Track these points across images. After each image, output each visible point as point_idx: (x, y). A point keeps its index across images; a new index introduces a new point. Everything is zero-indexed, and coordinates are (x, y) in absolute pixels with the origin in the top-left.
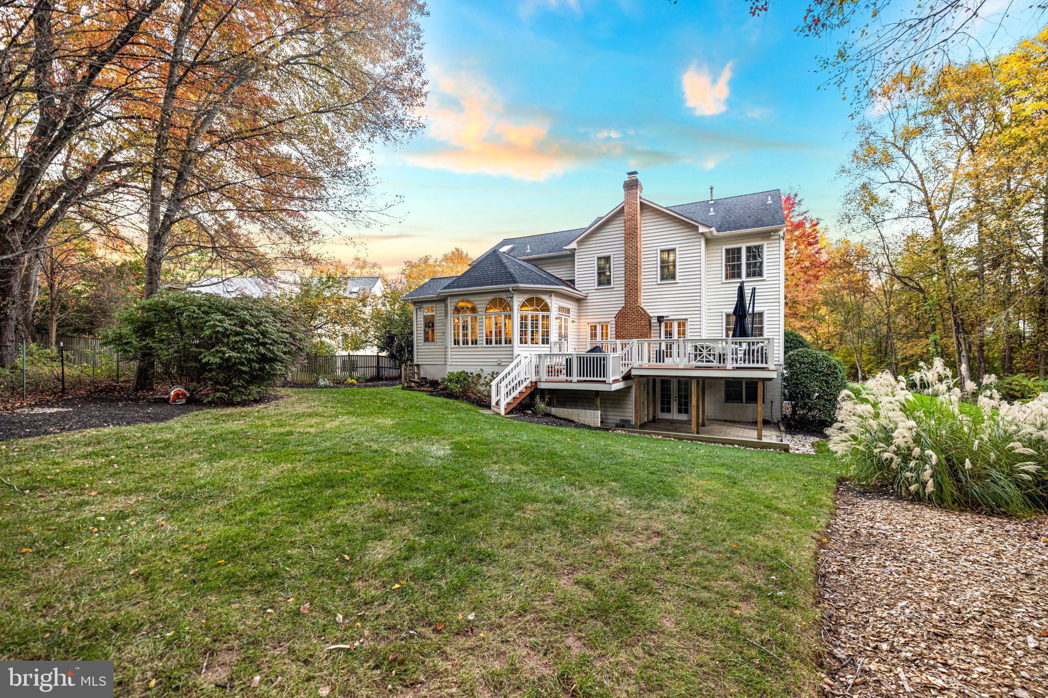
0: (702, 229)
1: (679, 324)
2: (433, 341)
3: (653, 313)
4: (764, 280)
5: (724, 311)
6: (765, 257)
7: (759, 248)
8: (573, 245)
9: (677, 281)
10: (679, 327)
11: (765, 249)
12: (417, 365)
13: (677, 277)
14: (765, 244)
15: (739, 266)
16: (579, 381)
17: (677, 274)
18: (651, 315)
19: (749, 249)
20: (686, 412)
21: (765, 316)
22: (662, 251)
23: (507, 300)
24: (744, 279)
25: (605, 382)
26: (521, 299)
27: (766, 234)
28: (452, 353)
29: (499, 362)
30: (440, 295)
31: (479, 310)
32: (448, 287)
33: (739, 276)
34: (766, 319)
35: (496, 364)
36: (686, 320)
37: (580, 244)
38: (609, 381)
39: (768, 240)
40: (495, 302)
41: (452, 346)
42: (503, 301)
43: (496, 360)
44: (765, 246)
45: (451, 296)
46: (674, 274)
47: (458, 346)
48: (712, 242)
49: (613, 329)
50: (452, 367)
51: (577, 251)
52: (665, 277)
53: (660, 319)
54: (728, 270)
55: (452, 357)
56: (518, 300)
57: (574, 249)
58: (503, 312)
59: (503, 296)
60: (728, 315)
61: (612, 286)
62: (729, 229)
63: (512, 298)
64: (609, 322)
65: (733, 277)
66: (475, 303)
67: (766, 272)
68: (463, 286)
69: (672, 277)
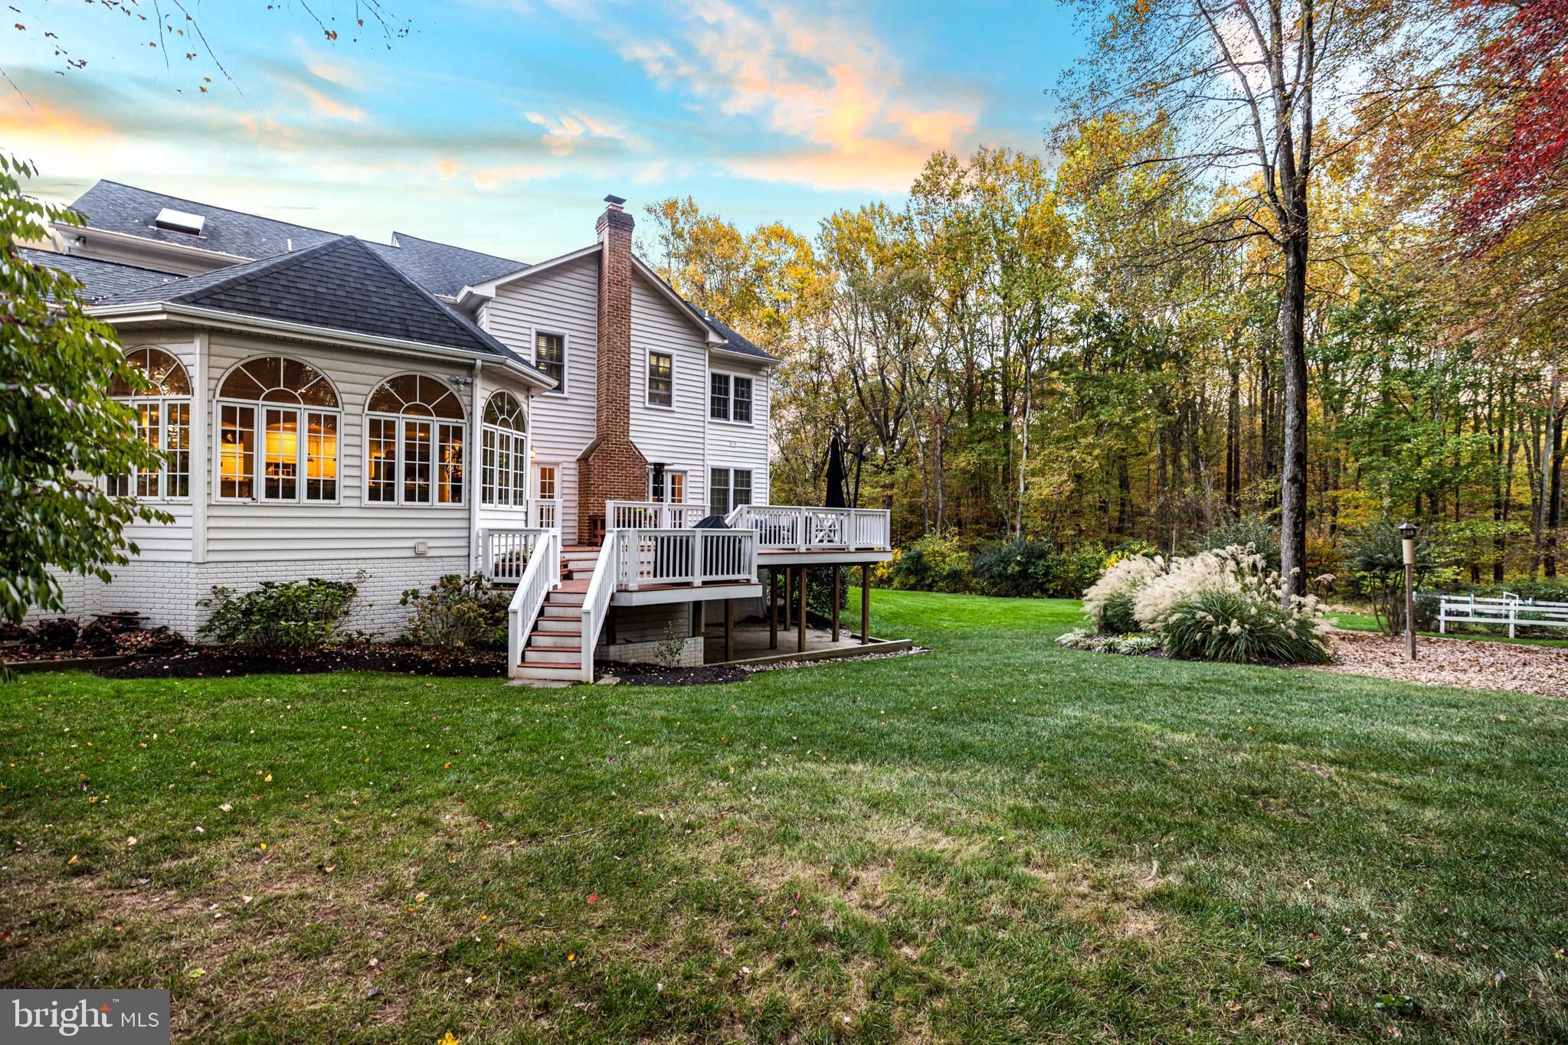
0: (713, 338)
1: (673, 478)
4: (752, 427)
5: (712, 463)
6: (754, 397)
7: (749, 382)
8: (488, 290)
9: (674, 408)
10: (673, 483)
11: (754, 388)
13: (674, 403)
14: (754, 379)
15: (726, 402)
16: (705, 584)
17: (674, 398)
18: (647, 460)
19: (737, 379)
21: (754, 476)
22: (652, 353)
23: (453, 388)
24: (732, 421)
25: (748, 582)
26: (487, 394)
27: (756, 367)
28: (213, 523)
29: (421, 549)
30: (164, 317)
31: (346, 398)
32: (208, 301)
33: (726, 416)
34: (754, 480)
35: (411, 553)
36: (685, 472)
37: (501, 292)
38: (754, 579)
39: (757, 374)
40: (403, 385)
41: (217, 496)
42: (432, 388)
43: (411, 544)
44: (754, 383)
45: (212, 332)
46: (670, 396)
47: (248, 500)
48: (715, 360)
49: (566, 478)
50: (212, 569)
51: (490, 304)
52: (653, 398)
53: (659, 468)
54: (713, 404)
55: (213, 534)
56: (482, 394)
57: (485, 300)
58: (435, 418)
59: (442, 376)
60: (714, 470)
61: (566, 395)
62: (724, 346)
63: (471, 385)
64: (557, 464)
65: (719, 416)
66: (331, 376)
67: (754, 417)
68: (284, 314)
69: (667, 400)
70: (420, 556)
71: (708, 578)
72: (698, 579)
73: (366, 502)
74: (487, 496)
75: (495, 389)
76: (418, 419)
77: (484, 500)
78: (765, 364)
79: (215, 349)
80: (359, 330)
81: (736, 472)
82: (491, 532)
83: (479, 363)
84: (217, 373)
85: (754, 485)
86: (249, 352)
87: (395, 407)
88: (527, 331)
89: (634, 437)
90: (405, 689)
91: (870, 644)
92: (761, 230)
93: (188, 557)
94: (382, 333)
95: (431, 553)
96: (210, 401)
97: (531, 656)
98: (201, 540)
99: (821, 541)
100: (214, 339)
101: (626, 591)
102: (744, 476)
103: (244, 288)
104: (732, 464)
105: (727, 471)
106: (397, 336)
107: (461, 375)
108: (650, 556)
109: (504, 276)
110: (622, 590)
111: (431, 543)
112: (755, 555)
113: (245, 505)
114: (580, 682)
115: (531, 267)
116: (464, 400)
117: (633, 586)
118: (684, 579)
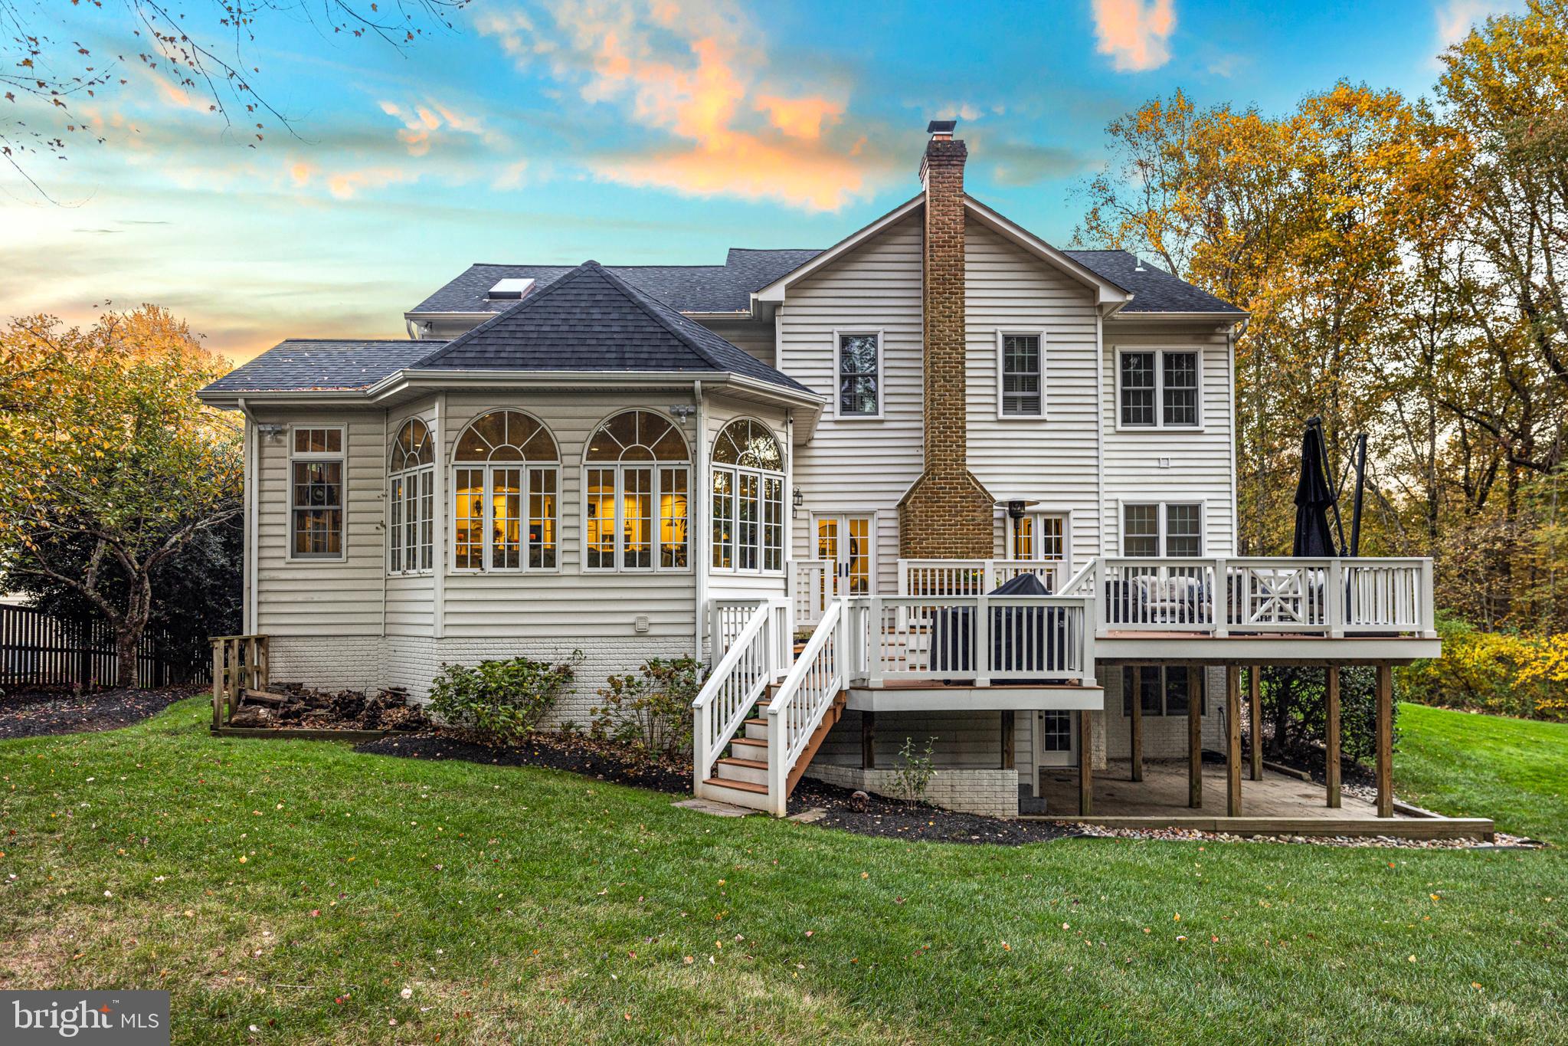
0: (1106, 296)
1: (1047, 523)
2: (336, 550)
3: (1002, 493)
4: (1200, 433)
5: (1122, 497)
6: (1202, 381)
7: (1192, 358)
8: (776, 293)
9: (1044, 416)
10: (1047, 530)
11: (1201, 364)
12: (261, 640)
13: (1045, 408)
14: (1200, 350)
15: (1149, 396)
16: (998, 683)
17: (1045, 400)
18: (998, 498)
19: (1168, 358)
20: (1065, 745)
21: (1205, 513)
22: (1008, 338)
23: (674, 422)
24: (1160, 426)
25: (1078, 685)
26: (718, 425)
27: (1205, 331)
28: (450, 596)
29: (641, 625)
30: (406, 385)
31: (565, 448)
32: (441, 362)
33: (1150, 419)
34: (1205, 521)
35: (630, 631)
36: (1067, 513)
37: (792, 292)
38: (1089, 679)
39: (1207, 342)
40: (622, 425)
41: (453, 568)
42: (653, 424)
43: (631, 619)
44: (1201, 357)
45: (449, 393)
46: (1037, 399)
47: (477, 570)
48: (1114, 332)
49: (882, 532)
50: (449, 645)
51: (783, 311)
52: (1010, 404)
53: (1016, 509)
54: (1125, 401)
55: (450, 608)
56: (710, 426)
57: (777, 305)
58: (655, 462)
59: (662, 408)
60: (1129, 509)
61: (881, 416)
62: (1130, 306)
63: (692, 415)
64: (871, 513)
65: (1137, 420)
66: (549, 424)
67: (1202, 414)
68: (505, 362)
69: (1033, 404)
70: (641, 634)
71: (1003, 674)
72: (983, 675)
73: (585, 568)
74: (721, 557)
75: (730, 416)
76: (637, 465)
77: (716, 563)
78: (1225, 324)
79: (452, 410)
80: (572, 367)
81: (1171, 508)
82: (720, 604)
83: (698, 385)
84: (452, 435)
85: (1205, 529)
86: (477, 409)
87: (611, 453)
88: (828, 338)
89: (973, 466)
90: (555, 793)
91: (1398, 818)
92: (1311, 104)
93: (429, 632)
94: (594, 366)
95: (653, 631)
96: (446, 467)
97: (725, 770)
98: (440, 614)
99: (1265, 618)
100: (451, 401)
101: (867, 689)
102: (1187, 516)
103: (475, 342)
104: (1162, 496)
105: (1153, 509)
106: (609, 367)
107: (684, 405)
108: (924, 641)
109: (796, 270)
110: (860, 685)
111: (653, 619)
112: (1089, 642)
113: (475, 576)
114: (766, 814)
115: (824, 252)
116: (687, 436)
117: (876, 681)
118: (960, 675)
